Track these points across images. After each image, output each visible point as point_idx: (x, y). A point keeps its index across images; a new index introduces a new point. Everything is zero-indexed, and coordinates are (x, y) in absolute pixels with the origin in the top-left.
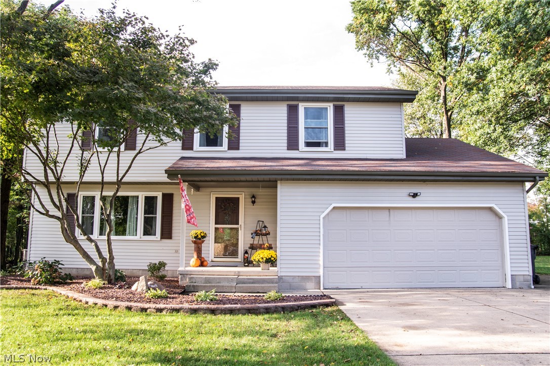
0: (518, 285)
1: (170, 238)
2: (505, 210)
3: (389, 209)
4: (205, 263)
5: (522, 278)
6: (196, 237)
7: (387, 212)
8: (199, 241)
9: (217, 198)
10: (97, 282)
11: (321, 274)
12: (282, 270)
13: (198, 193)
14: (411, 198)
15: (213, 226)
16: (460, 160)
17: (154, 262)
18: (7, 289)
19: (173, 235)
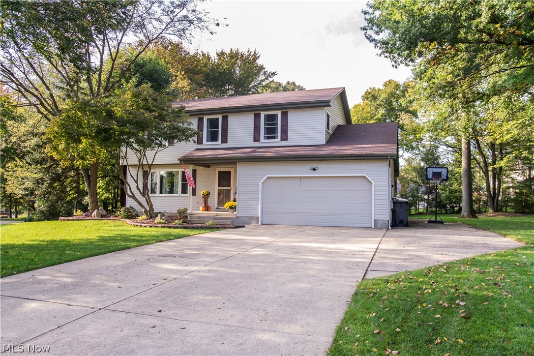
0: (379, 226)
1: (195, 195)
2: (373, 178)
3: (301, 178)
4: (209, 209)
5: (382, 222)
6: (203, 195)
7: (299, 180)
8: (206, 196)
9: (219, 172)
10: (144, 217)
11: (259, 215)
12: (239, 213)
13: (209, 169)
14: (312, 171)
15: (217, 188)
16: (345, 145)
17: (180, 208)
18: (108, 220)
19: (196, 193)
